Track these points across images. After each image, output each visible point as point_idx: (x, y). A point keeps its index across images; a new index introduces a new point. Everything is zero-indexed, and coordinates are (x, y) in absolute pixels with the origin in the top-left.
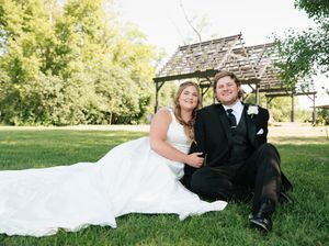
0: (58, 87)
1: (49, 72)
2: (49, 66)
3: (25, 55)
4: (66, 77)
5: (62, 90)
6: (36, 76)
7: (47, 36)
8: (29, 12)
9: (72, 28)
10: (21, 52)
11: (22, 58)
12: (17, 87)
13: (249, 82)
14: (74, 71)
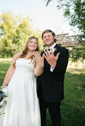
0: (16, 48)
1: (14, 43)
2: (14, 42)
3: (8, 39)
4: (18, 45)
5: (17, 49)
6: (11, 45)
7: (14, 34)
8: (10, 27)
9: (20, 31)
10: (7, 38)
11: (7, 40)
12: (6, 48)
13: (71, 47)
14: (21, 43)
